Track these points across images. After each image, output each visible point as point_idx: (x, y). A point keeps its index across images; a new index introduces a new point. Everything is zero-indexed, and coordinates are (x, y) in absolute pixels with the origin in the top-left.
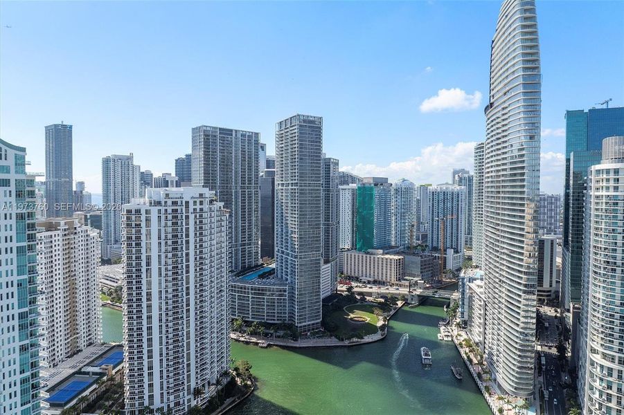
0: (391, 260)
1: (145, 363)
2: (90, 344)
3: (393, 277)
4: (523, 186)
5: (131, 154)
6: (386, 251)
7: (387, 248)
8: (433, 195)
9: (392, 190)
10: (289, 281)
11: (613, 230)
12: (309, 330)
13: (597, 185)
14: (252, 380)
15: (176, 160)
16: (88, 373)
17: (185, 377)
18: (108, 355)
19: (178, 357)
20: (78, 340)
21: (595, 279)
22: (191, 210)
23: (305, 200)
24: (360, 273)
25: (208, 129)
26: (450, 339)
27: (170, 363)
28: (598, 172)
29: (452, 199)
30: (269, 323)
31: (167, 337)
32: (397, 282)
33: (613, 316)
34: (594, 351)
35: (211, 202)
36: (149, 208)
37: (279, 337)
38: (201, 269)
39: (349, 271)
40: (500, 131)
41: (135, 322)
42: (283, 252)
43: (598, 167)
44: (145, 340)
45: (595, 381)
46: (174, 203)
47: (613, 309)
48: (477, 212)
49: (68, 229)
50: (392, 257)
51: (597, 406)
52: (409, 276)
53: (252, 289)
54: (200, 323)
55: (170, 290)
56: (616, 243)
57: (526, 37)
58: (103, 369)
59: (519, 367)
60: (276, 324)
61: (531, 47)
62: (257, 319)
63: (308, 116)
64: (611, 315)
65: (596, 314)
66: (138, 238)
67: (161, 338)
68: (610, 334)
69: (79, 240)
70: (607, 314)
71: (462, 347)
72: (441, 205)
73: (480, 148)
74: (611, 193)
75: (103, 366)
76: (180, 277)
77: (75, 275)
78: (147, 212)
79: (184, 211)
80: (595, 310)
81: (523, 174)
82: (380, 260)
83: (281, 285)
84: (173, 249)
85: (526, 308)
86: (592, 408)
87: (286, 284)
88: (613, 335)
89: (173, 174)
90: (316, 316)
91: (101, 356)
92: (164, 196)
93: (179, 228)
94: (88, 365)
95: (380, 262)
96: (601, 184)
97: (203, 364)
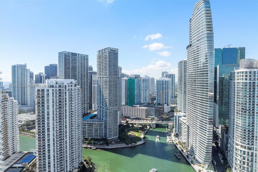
0: (143, 109)
1: (47, 161)
2: (14, 153)
3: (144, 116)
4: (208, 78)
5: (26, 64)
6: (140, 106)
7: (141, 104)
8: (158, 82)
9: (142, 80)
10: (104, 120)
11: (245, 96)
12: (113, 141)
13: (238, 78)
14: (92, 165)
15: (45, 67)
16: (16, 167)
17: (65, 166)
18: (24, 158)
19: (62, 157)
20: (8, 152)
21: (237, 115)
22: (67, 89)
23: (111, 85)
24: (130, 115)
25: (66, 53)
26: (172, 141)
27: (58, 161)
28: (238, 73)
29: (166, 84)
30: (95, 139)
31: (57, 148)
32: (146, 118)
33: (245, 130)
34: (237, 145)
35: (75, 85)
36: (48, 88)
37: (100, 144)
38: (71, 116)
39: (125, 114)
40: (196, 56)
41: (42, 142)
42: (101, 107)
43: (238, 71)
44: (47, 150)
45: (238, 157)
46: (60, 86)
47: (246, 127)
48: (180, 89)
49: (4, 99)
50: (143, 108)
51: (239, 167)
52: (150, 116)
53: (88, 124)
54: (71, 141)
55: (58, 127)
56: (246, 101)
57: (207, 18)
58: (23, 165)
59: (206, 153)
60: (99, 139)
61: (209, 22)
62: (90, 137)
63: (112, 48)
64: (244, 130)
65: (238, 129)
66: (43, 103)
67: (54, 149)
68: (244, 138)
69: (9, 104)
70: (243, 130)
71: (177, 145)
72: (161, 86)
73: (181, 63)
74: (244, 81)
75: (23, 164)
76: (62, 120)
77: (7, 121)
78: (48, 90)
79: (64, 90)
80: (237, 128)
81: (207, 74)
82: (139, 109)
83: (100, 121)
84: (59, 107)
85: (209, 128)
86: (237, 168)
87: (103, 121)
88: (245, 138)
89: (44, 73)
90: (116, 134)
91: (21, 158)
92: (55, 83)
93: (62, 98)
94: (15, 163)
95: (139, 110)
96: (239, 77)
97: (73, 160)
